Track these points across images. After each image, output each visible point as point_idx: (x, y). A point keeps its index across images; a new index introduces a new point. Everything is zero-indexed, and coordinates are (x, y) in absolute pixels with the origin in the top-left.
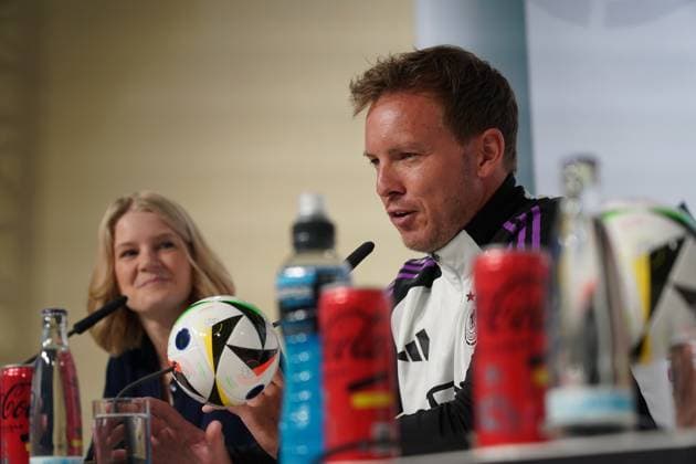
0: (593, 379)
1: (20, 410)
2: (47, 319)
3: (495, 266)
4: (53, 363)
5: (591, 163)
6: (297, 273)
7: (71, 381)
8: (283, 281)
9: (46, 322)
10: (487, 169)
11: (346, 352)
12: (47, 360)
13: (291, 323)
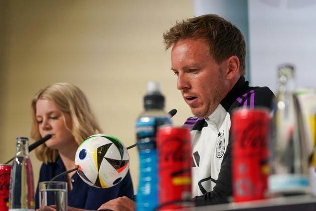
0: (292, 171)
1: (4, 187)
2: (19, 142)
3: (244, 116)
4: (21, 164)
5: (292, 68)
6: (146, 120)
7: (30, 173)
8: (139, 123)
9: (18, 144)
10: (231, 76)
11: (170, 157)
12: (18, 163)
13: (143, 144)
